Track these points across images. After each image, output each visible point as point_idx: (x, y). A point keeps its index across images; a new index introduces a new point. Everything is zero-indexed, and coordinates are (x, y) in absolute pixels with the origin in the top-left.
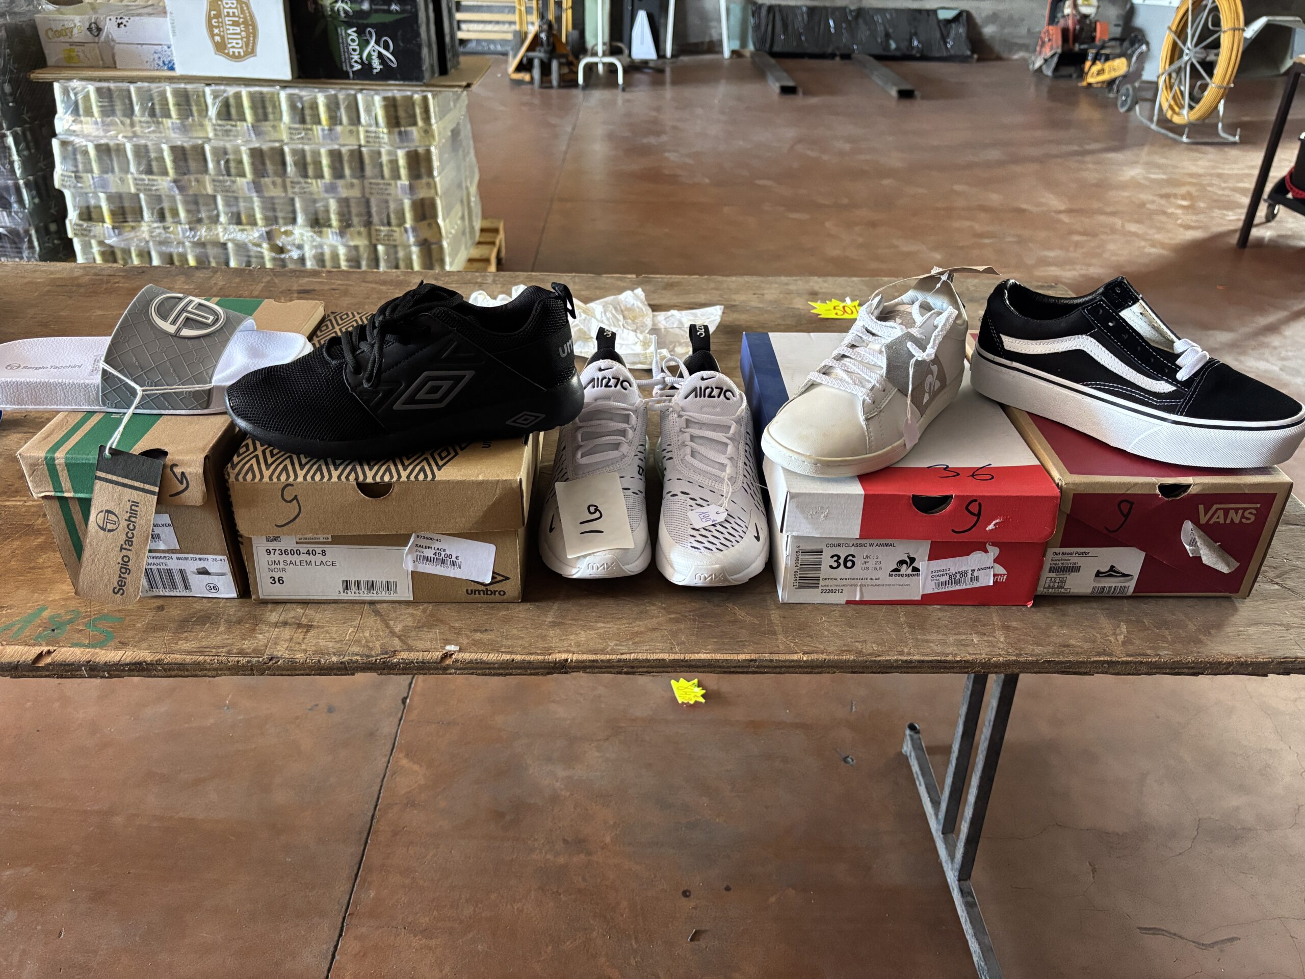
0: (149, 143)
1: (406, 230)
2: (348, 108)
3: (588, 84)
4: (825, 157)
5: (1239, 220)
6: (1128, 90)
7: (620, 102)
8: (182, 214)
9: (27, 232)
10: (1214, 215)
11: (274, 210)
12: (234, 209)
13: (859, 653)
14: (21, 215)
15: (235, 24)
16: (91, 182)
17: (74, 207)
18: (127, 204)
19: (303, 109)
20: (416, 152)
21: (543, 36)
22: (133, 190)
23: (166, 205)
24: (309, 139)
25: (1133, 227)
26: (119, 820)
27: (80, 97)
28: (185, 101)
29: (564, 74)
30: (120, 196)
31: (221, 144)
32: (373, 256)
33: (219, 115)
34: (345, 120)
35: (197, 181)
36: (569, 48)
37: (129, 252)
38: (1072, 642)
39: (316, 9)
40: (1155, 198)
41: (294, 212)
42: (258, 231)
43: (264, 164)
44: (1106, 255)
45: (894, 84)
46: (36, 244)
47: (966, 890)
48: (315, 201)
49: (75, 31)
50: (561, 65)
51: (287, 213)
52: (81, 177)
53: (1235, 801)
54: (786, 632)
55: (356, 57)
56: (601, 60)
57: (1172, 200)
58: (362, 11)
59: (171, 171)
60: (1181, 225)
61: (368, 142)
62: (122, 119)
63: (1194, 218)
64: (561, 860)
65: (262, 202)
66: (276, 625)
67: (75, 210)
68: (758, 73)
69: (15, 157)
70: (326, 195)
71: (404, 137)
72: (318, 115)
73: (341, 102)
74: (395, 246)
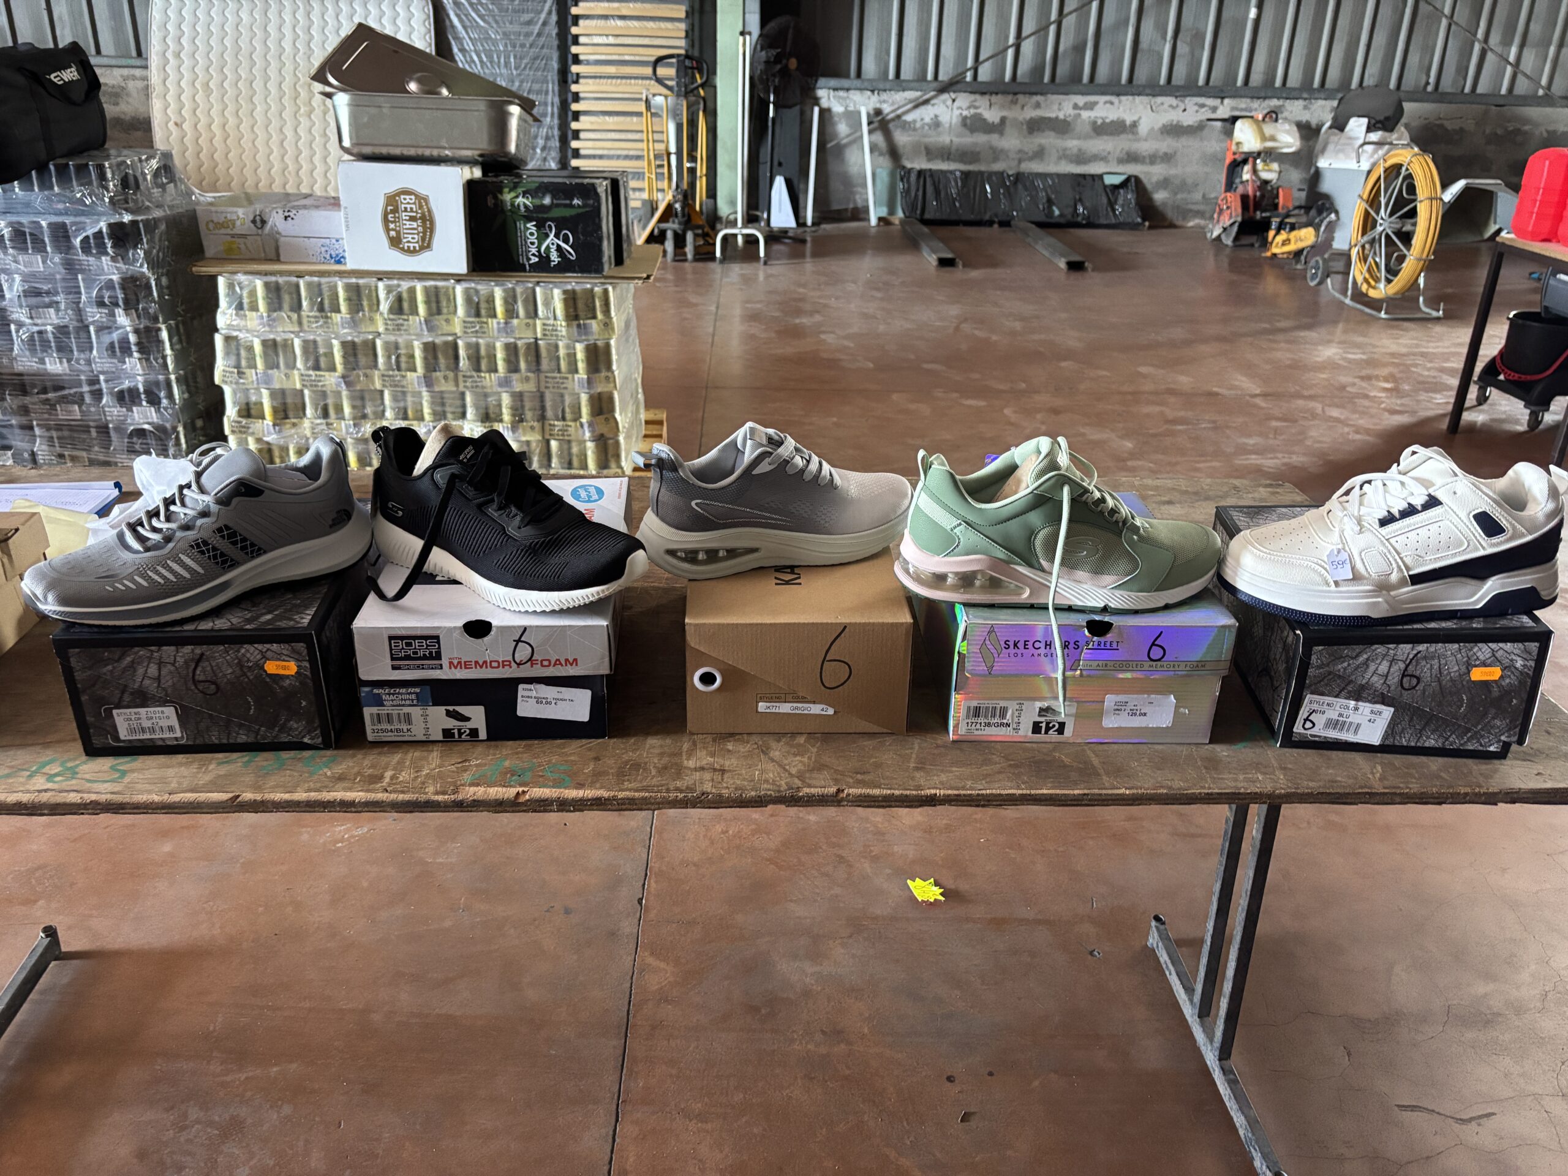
0: (318, 339)
1: (582, 425)
2: (526, 302)
3: (725, 258)
4: (994, 338)
5: (1447, 403)
6: (1317, 262)
7: (761, 276)
8: (347, 410)
9: (174, 429)
10: (1422, 398)
11: (443, 404)
12: (402, 404)
13: (1170, 788)
14: (170, 411)
15: (412, 219)
16: (255, 378)
17: (234, 403)
18: (289, 400)
19: (478, 303)
20: (595, 345)
21: (678, 206)
22: (298, 386)
23: (330, 401)
24: (484, 333)
25: (1335, 413)
26: (376, 1017)
27: (245, 294)
28: (356, 295)
29: (700, 246)
30: (283, 392)
31: (392, 338)
32: (545, 451)
33: (391, 310)
34: (521, 312)
35: (366, 375)
36: (704, 217)
37: (287, 449)
38: (1339, 779)
39: (496, 205)
40: (1356, 380)
41: (464, 406)
42: (425, 426)
43: (436, 358)
44: (1309, 443)
45: (1062, 255)
46: (183, 441)
47: (1226, 1068)
48: (486, 395)
49: (238, 223)
50: (696, 236)
51: (457, 407)
52: (244, 373)
53: (1481, 988)
54: (1108, 774)
55: (534, 250)
56: (740, 231)
57: (1374, 382)
58: (543, 206)
59: (340, 367)
60: (1385, 410)
61: (545, 335)
62: (290, 313)
63: (1399, 402)
64: (823, 1050)
65: (432, 397)
66: (696, 769)
67: (234, 406)
68: (910, 243)
69: (168, 351)
70: (499, 390)
71: (583, 329)
72: (494, 309)
73: (519, 296)
74: (569, 442)
